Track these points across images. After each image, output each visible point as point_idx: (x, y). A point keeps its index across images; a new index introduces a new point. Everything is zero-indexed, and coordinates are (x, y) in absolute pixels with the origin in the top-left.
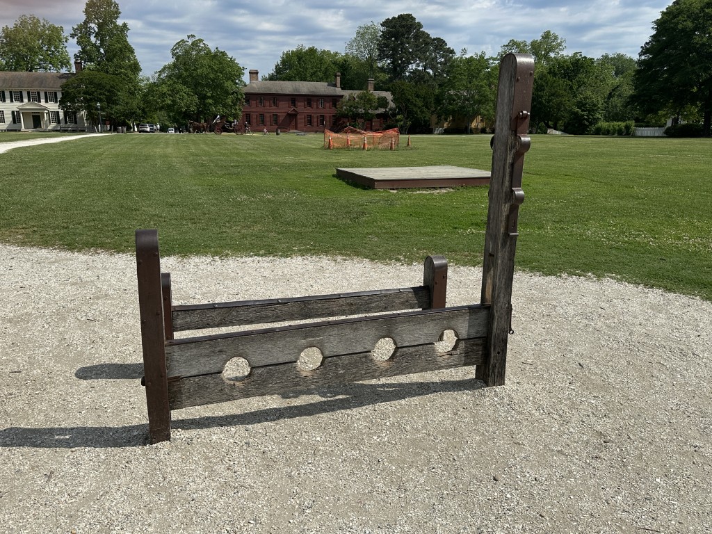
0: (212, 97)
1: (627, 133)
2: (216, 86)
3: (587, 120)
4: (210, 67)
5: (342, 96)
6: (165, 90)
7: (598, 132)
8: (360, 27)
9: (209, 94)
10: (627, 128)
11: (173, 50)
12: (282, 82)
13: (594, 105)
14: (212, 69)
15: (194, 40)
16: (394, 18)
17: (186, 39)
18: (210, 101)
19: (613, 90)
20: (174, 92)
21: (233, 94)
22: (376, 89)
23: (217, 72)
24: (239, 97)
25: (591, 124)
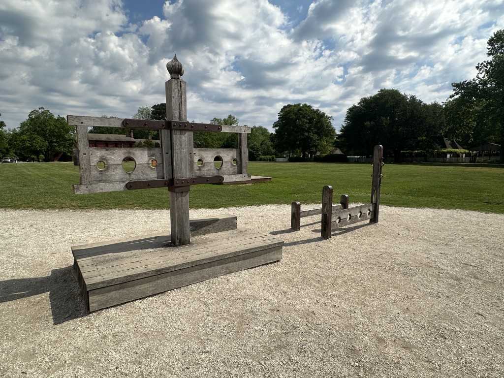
0: (57, 142)
1: (272, 160)
2: (59, 136)
3: (256, 155)
4: (55, 125)
5: (135, 142)
6: (26, 138)
7: (261, 160)
8: (140, 108)
9: (55, 141)
10: (273, 158)
11: (29, 115)
12: (99, 134)
13: (258, 148)
14: (57, 127)
15: (43, 110)
16: (158, 105)
17: (38, 109)
18: (56, 144)
19: (263, 142)
20: (32, 139)
21: (69, 140)
22: (153, 138)
23: (59, 128)
24: (74, 142)
25: (257, 156)
